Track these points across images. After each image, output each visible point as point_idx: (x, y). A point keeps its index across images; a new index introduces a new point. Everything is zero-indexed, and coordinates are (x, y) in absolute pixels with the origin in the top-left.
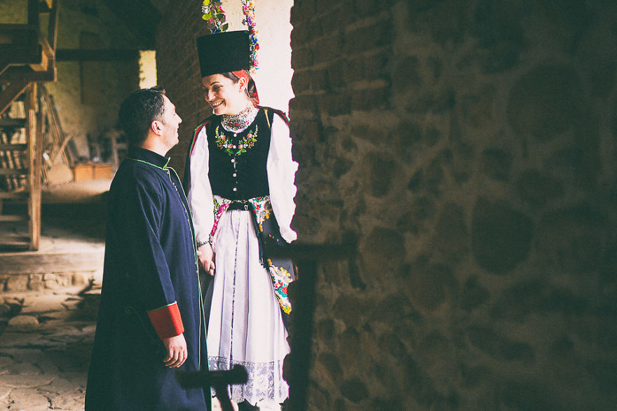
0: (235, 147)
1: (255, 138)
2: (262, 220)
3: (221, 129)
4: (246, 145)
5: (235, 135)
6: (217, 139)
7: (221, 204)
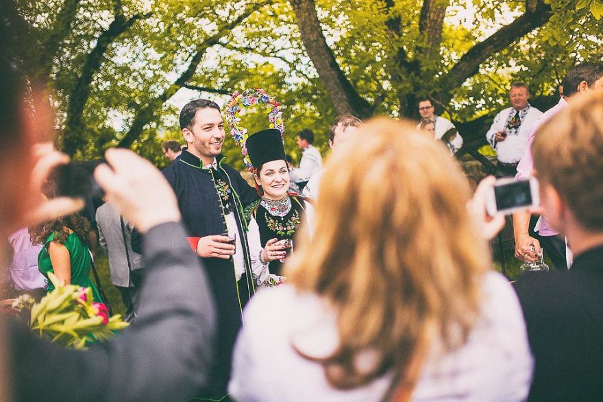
0: (285, 229)
1: (298, 220)
4: (293, 226)
6: (267, 223)
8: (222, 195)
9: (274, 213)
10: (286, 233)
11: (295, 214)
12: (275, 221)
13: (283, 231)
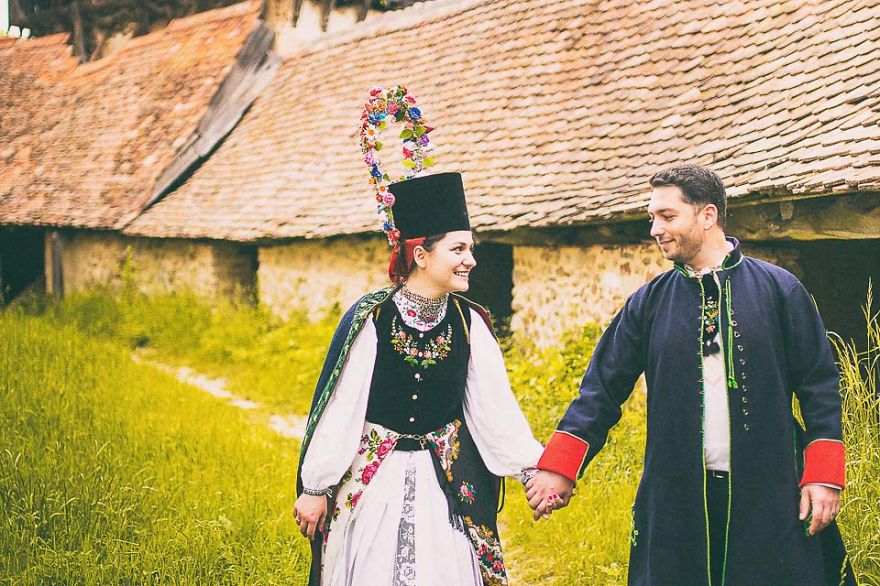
0: (420, 354)
1: (449, 345)
2: (450, 462)
3: (400, 322)
4: (436, 354)
5: (421, 335)
6: (393, 337)
7: (384, 438)
8: (707, 322)
9: (410, 321)
10: (420, 362)
11: (447, 333)
12: (407, 336)
13: (417, 357)
